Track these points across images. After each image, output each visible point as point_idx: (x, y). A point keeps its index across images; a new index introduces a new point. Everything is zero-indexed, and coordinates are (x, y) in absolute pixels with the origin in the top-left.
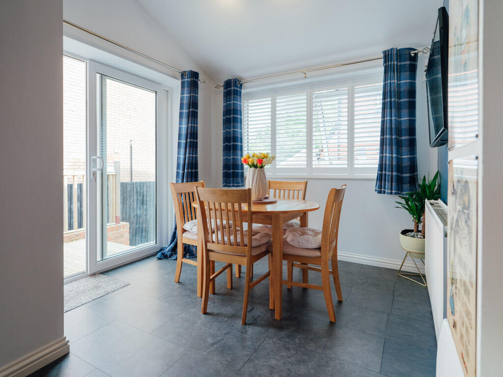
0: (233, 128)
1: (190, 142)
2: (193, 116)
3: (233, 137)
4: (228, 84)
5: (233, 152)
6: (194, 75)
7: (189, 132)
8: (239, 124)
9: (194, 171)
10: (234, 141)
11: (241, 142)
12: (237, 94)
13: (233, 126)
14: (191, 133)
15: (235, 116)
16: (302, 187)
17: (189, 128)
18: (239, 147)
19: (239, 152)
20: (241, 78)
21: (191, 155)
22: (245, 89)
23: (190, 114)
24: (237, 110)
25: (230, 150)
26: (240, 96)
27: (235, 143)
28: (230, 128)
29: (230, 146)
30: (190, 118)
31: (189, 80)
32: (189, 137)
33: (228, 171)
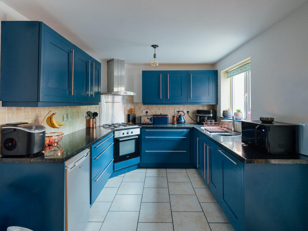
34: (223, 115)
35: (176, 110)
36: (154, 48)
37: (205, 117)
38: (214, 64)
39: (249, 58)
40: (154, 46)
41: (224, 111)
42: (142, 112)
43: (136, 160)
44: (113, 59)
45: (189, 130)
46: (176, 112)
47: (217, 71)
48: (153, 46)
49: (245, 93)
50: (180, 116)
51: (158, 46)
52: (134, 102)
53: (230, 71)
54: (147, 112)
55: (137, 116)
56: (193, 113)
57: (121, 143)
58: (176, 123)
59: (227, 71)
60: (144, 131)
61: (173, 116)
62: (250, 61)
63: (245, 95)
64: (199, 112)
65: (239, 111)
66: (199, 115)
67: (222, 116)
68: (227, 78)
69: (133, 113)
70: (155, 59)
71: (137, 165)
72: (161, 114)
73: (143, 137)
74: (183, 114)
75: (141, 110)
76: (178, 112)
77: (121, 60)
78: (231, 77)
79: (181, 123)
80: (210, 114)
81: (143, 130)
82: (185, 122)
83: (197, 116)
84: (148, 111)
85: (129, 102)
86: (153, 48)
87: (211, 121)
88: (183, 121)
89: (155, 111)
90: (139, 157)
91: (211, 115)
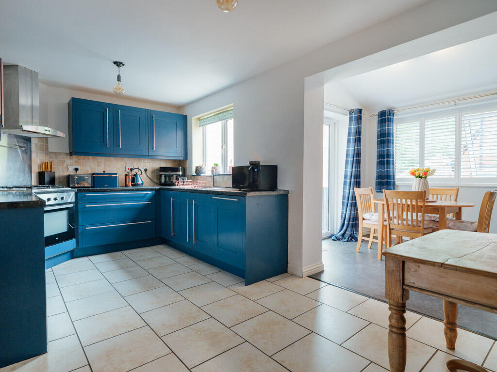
0: (387, 148)
1: (356, 159)
2: (358, 141)
3: (387, 154)
4: (382, 114)
5: (387, 166)
6: (360, 111)
7: (356, 152)
8: (392, 144)
9: (358, 180)
10: (387, 158)
11: (393, 158)
12: (390, 121)
13: (387, 145)
14: (357, 153)
15: (388, 138)
16: (455, 193)
17: (356, 150)
18: (392, 162)
19: (391, 165)
20: (393, 108)
21: (356, 169)
22: (397, 115)
23: (357, 139)
24: (390, 133)
25: (384, 164)
26: (393, 122)
27: (388, 159)
28: (384, 148)
29: (384, 161)
30: (356, 143)
31: (356, 115)
32: (355, 156)
33: (382, 181)
34: (196, 172)
35: (127, 168)
36: (117, 66)
37: (173, 175)
38: (180, 107)
39: (232, 104)
40: (118, 64)
41: (197, 168)
42: (67, 169)
43: (70, 244)
44: (17, 66)
45: (154, 192)
46: (127, 170)
47: (187, 116)
48: (115, 63)
49: (222, 145)
50: (135, 175)
51: (123, 65)
52: (50, 150)
53: (204, 117)
54: (76, 169)
55: (57, 175)
56: (153, 172)
57: (46, 215)
58: (130, 185)
59: (199, 118)
60: (82, 197)
61: (126, 175)
62: (232, 108)
63: (222, 147)
64: (162, 169)
65: (217, 165)
66: (162, 173)
67: (194, 173)
68: (200, 127)
69: (49, 170)
70: (120, 82)
71: (69, 253)
72: (104, 172)
73: (80, 206)
74: (139, 173)
75: (65, 166)
76: (131, 170)
77: (32, 72)
78: (204, 126)
79: (137, 185)
80: (179, 171)
81: (80, 195)
82: (143, 184)
83: (161, 176)
84: (79, 167)
85: (40, 150)
86: (115, 66)
87: (183, 179)
88: (140, 182)
89: (91, 168)
90: (74, 240)
91: (181, 173)
